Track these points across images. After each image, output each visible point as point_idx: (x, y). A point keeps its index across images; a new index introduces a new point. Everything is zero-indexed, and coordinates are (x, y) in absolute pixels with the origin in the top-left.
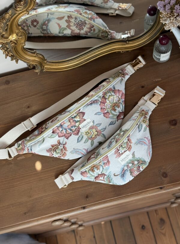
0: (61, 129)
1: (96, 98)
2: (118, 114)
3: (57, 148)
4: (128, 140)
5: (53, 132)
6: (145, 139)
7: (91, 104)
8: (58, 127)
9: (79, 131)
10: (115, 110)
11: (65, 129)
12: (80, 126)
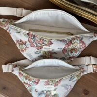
0: (32, 37)
1: (66, 39)
2: (72, 56)
3: (22, 45)
4: (59, 81)
5: (28, 34)
6: (70, 87)
7: (61, 41)
8: (32, 35)
9: (41, 48)
10: (72, 52)
11: (34, 41)
12: (44, 47)
